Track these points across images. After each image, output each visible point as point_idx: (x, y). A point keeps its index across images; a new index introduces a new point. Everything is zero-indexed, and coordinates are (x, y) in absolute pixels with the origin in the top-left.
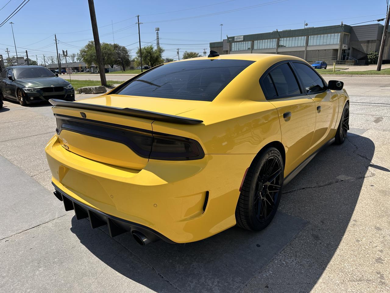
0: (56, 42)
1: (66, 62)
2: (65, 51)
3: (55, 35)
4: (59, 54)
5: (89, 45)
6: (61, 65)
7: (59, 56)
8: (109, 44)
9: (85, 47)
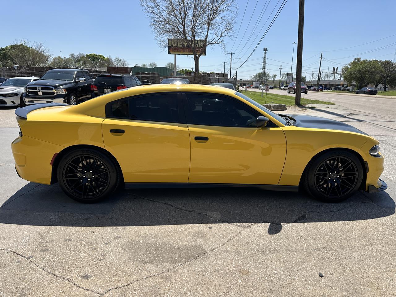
0: (321, 60)
1: (334, 78)
2: (336, 68)
3: (322, 53)
4: (320, 71)
5: (354, 62)
6: (320, 82)
7: (320, 73)
8: (379, 60)
9: (349, 64)
